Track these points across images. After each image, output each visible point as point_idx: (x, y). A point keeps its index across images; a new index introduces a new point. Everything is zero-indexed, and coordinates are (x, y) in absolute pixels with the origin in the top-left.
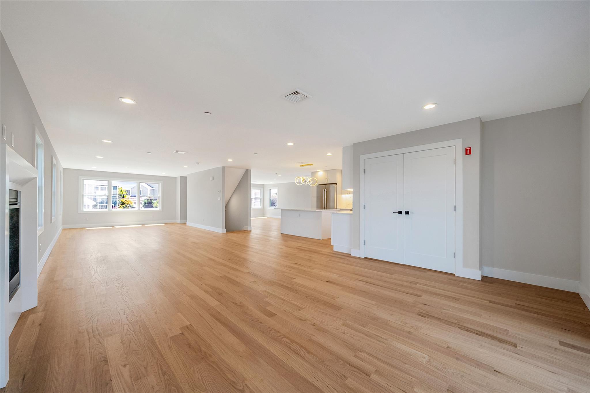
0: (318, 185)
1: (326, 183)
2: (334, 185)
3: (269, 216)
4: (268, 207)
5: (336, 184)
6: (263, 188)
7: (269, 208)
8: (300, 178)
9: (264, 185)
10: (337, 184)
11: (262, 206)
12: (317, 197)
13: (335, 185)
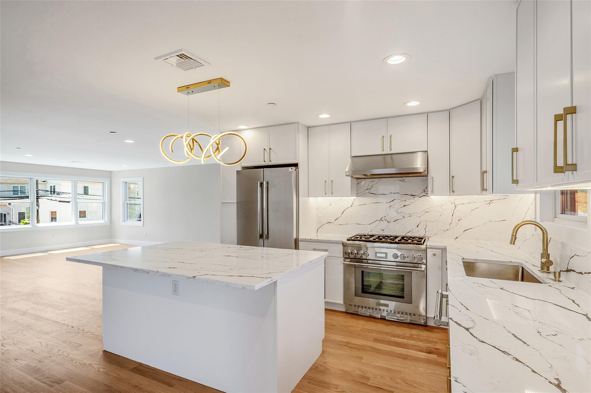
0: (240, 169)
1: (263, 164)
2: (290, 169)
3: (123, 241)
4: (121, 220)
5: (296, 165)
6: (109, 180)
7: (124, 224)
8: (180, 136)
9: (111, 171)
10: (300, 166)
11: (106, 220)
12: (237, 203)
13: (294, 168)
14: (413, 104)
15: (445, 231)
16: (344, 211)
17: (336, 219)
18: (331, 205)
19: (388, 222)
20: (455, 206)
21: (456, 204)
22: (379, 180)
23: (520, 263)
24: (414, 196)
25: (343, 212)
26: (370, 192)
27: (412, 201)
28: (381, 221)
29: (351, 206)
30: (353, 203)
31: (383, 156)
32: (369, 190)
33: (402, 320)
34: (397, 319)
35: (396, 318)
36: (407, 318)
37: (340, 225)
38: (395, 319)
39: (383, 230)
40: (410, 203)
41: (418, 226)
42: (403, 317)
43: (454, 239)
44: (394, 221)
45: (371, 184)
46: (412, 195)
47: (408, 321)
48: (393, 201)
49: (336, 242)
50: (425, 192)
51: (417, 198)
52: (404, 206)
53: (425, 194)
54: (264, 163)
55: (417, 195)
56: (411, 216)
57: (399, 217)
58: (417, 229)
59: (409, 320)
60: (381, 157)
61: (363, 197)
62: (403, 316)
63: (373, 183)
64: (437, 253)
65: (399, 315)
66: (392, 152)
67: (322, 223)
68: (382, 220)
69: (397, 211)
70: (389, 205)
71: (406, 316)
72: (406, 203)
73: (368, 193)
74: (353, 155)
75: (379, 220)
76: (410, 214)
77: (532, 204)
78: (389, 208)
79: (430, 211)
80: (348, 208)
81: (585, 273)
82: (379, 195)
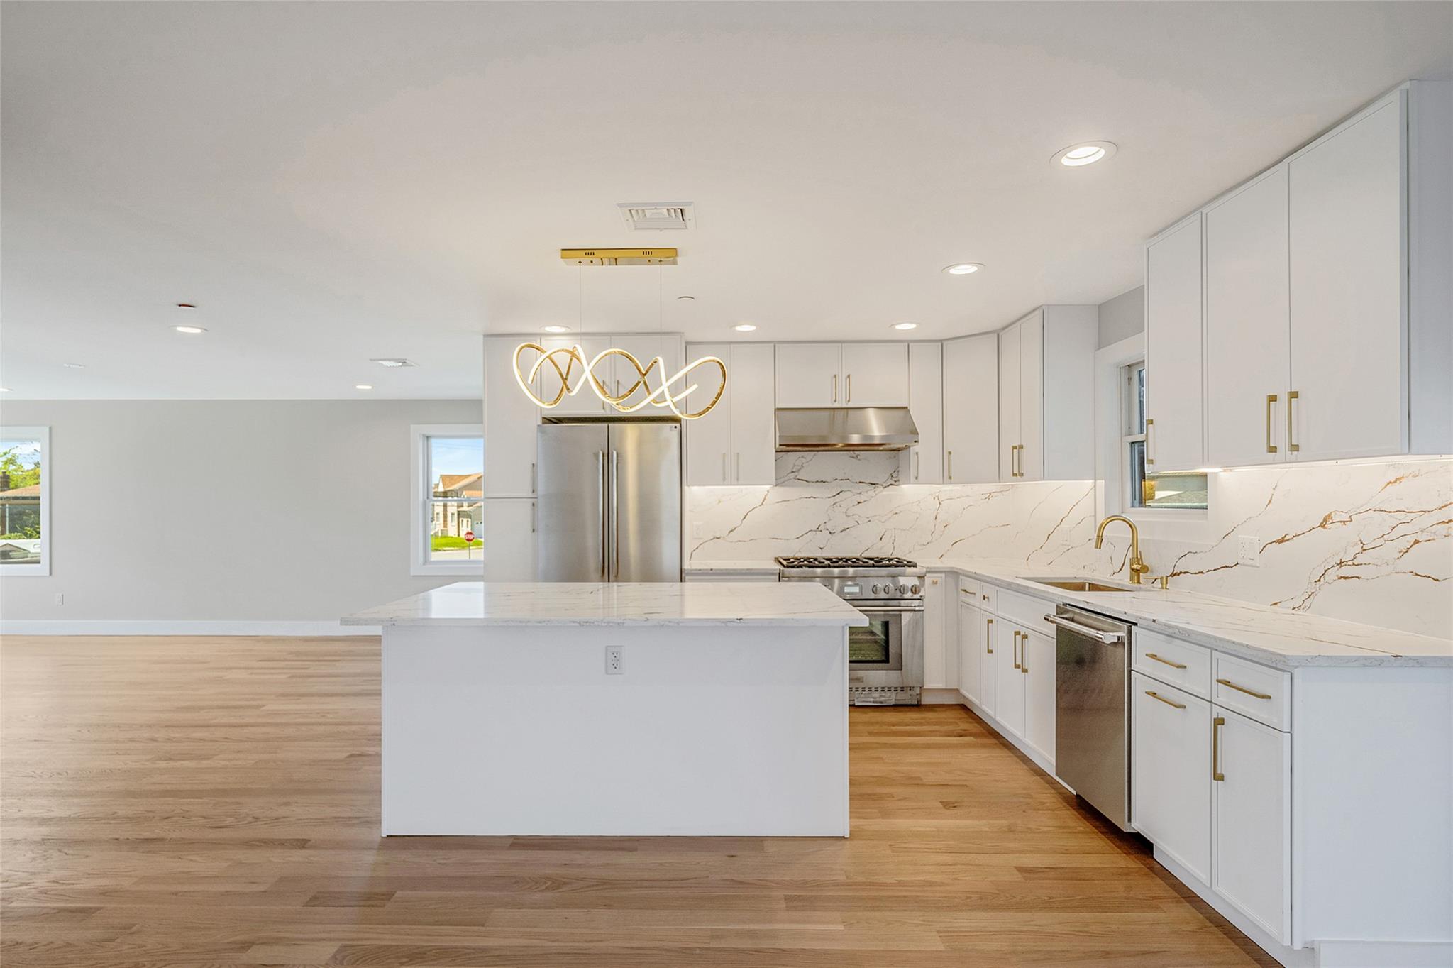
2: (671, 427)
10: (683, 421)
13: (672, 424)
14: (906, 327)
15: (924, 545)
16: (747, 514)
17: (732, 531)
18: (720, 502)
19: (830, 533)
20: (940, 503)
21: (941, 498)
22: (815, 455)
23: (1086, 579)
24: (874, 484)
25: (746, 516)
26: (798, 477)
27: (872, 493)
28: (818, 532)
29: (762, 504)
30: (765, 499)
31: (832, 411)
32: (797, 474)
33: (882, 702)
34: (874, 702)
35: (872, 700)
36: (890, 697)
37: (740, 541)
38: (870, 702)
39: (821, 549)
40: (868, 497)
41: (881, 539)
42: (884, 697)
43: (938, 559)
44: (841, 532)
45: (799, 463)
46: (872, 484)
47: (893, 702)
48: (839, 494)
49: (763, 571)
50: (894, 480)
51: (880, 489)
52: (859, 503)
53: (892, 482)
54: (603, 411)
55: (880, 483)
56: (869, 521)
57: (851, 522)
58: (880, 544)
59: (893, 700)
60: (827, 413)
61: (784, 486)
62: (883, 694)
63: (804, 460)
64: (939, 580)
65: (876, 695)
66: (850, 405)
67: (701, 539)
68: (820, 529)
69: (846, 512)
70: (832, 501)
71: (889, 694)
72: (862, 498)
73: (794, 478)
74: (778, 406)
75: (815, 529)
76: (868, 518)
77: (1086, 495)
78: (832, 508)
79: (901, 512)
80: (756, 507)
81: (1208, 571)
82: (813, 484)
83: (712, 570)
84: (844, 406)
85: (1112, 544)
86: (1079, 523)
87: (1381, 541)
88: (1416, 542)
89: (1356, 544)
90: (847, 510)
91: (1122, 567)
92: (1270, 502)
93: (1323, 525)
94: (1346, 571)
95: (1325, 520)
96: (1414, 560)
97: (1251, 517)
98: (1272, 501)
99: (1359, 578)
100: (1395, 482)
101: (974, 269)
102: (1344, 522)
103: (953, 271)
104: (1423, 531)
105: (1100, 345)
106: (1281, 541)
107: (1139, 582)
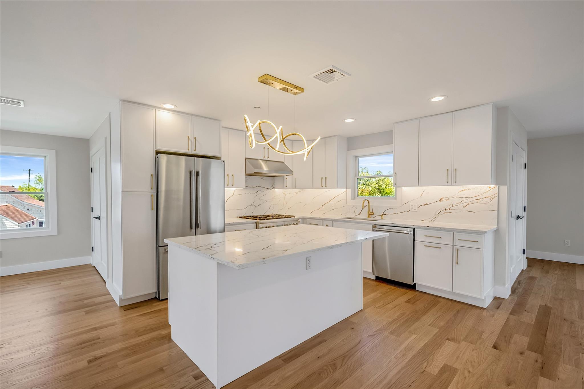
2: (222, 162)
16: (228, 200)
19: (255, 206)
22: (250, 177)
27: (267, 192)
29: (233, 196)
30: (234, 193)
39: (252, 212)
41: (270, 208)
44: (258, 206)
46: (267, 188)
48: (257, 192)
50: (273, 187)
51: (269, 190)
52: (264, 195)
53: (273, 188)
54: (188, 151)
57: (261, 202)
69: (260, 199)
70: (256, 194)
74: (246, 157)
75: (250, 205)
76: (266, 201)
77: (343, 193)
78: (255, 197)
79: (275, 198)
80: (231, 197)
81: (398, 213)
82: (250, 188)
83: (234, 223)
84: (267, 159)
85: (355, 207)
86: (339, 201)
87: (459, 204)
88: (468, 204)
89: (451, 205)
90: (260, 198)
91: (360, 214)
92: (421, 195)
93: (440, 201)
94: (446, 211)
95: (441, 199)
96: (468, 208)
97: (414, 199)
98: (422, 195)
99: (451, 213)
100: (463, 191)
101: (353, 120)
102: (447, 200)
103: (346, 121)
104: (471, 202)
105: (348, 150)
106: (426, 205)
107: (370, 218)
